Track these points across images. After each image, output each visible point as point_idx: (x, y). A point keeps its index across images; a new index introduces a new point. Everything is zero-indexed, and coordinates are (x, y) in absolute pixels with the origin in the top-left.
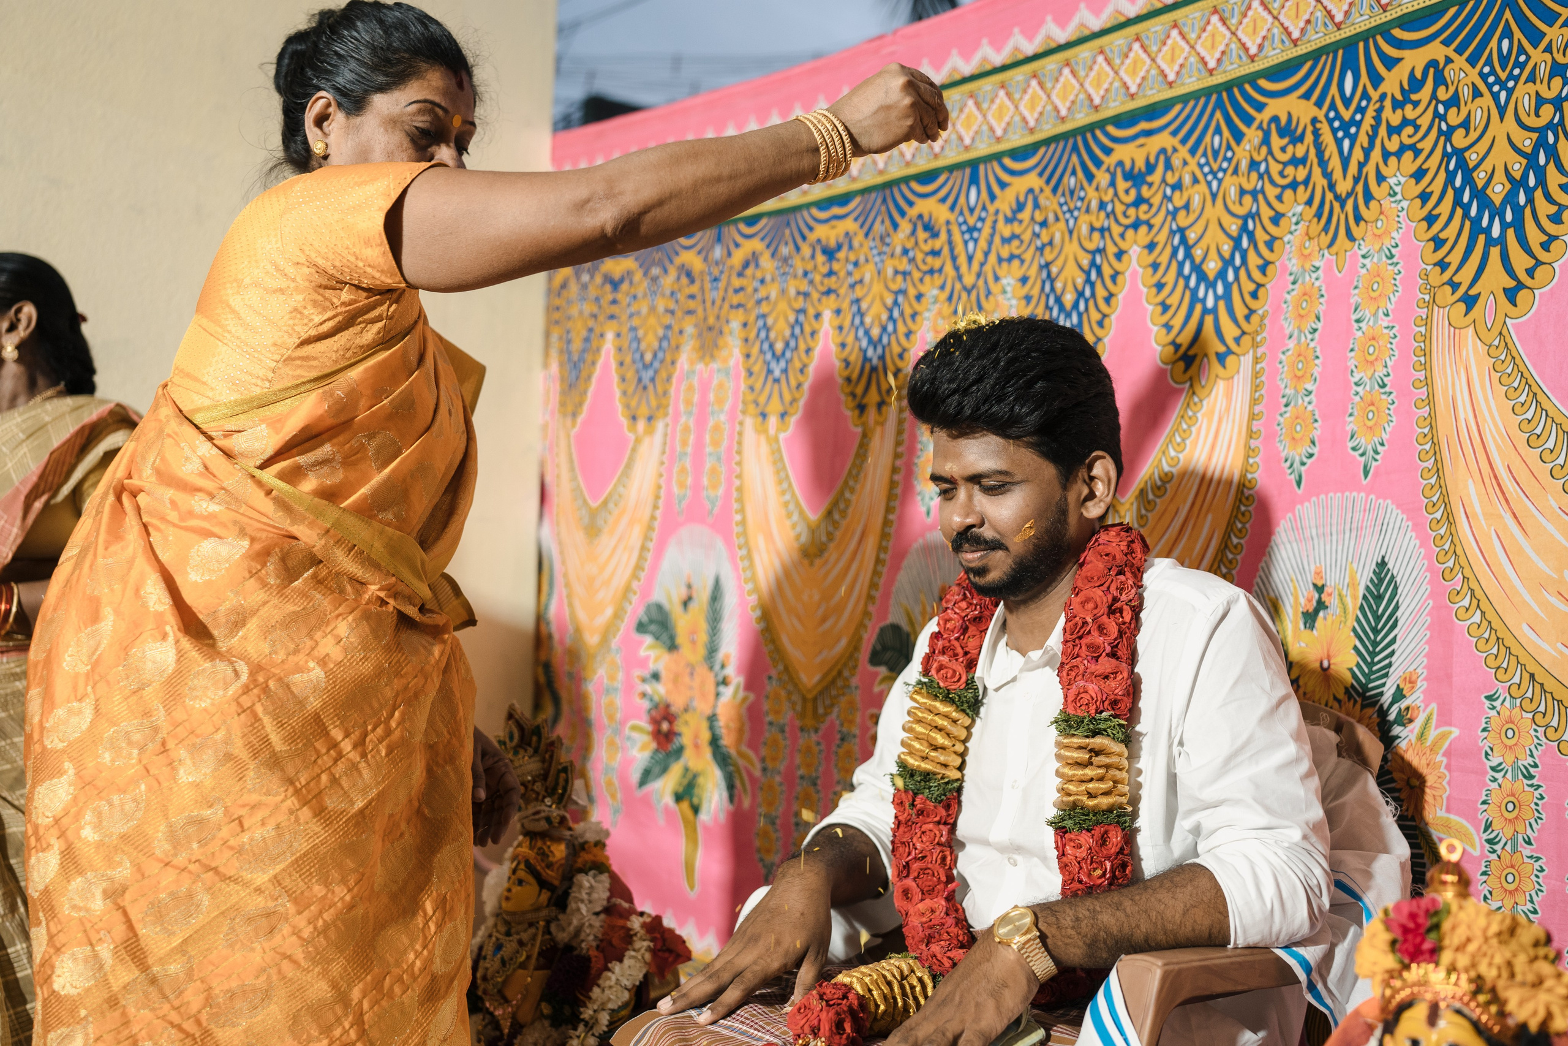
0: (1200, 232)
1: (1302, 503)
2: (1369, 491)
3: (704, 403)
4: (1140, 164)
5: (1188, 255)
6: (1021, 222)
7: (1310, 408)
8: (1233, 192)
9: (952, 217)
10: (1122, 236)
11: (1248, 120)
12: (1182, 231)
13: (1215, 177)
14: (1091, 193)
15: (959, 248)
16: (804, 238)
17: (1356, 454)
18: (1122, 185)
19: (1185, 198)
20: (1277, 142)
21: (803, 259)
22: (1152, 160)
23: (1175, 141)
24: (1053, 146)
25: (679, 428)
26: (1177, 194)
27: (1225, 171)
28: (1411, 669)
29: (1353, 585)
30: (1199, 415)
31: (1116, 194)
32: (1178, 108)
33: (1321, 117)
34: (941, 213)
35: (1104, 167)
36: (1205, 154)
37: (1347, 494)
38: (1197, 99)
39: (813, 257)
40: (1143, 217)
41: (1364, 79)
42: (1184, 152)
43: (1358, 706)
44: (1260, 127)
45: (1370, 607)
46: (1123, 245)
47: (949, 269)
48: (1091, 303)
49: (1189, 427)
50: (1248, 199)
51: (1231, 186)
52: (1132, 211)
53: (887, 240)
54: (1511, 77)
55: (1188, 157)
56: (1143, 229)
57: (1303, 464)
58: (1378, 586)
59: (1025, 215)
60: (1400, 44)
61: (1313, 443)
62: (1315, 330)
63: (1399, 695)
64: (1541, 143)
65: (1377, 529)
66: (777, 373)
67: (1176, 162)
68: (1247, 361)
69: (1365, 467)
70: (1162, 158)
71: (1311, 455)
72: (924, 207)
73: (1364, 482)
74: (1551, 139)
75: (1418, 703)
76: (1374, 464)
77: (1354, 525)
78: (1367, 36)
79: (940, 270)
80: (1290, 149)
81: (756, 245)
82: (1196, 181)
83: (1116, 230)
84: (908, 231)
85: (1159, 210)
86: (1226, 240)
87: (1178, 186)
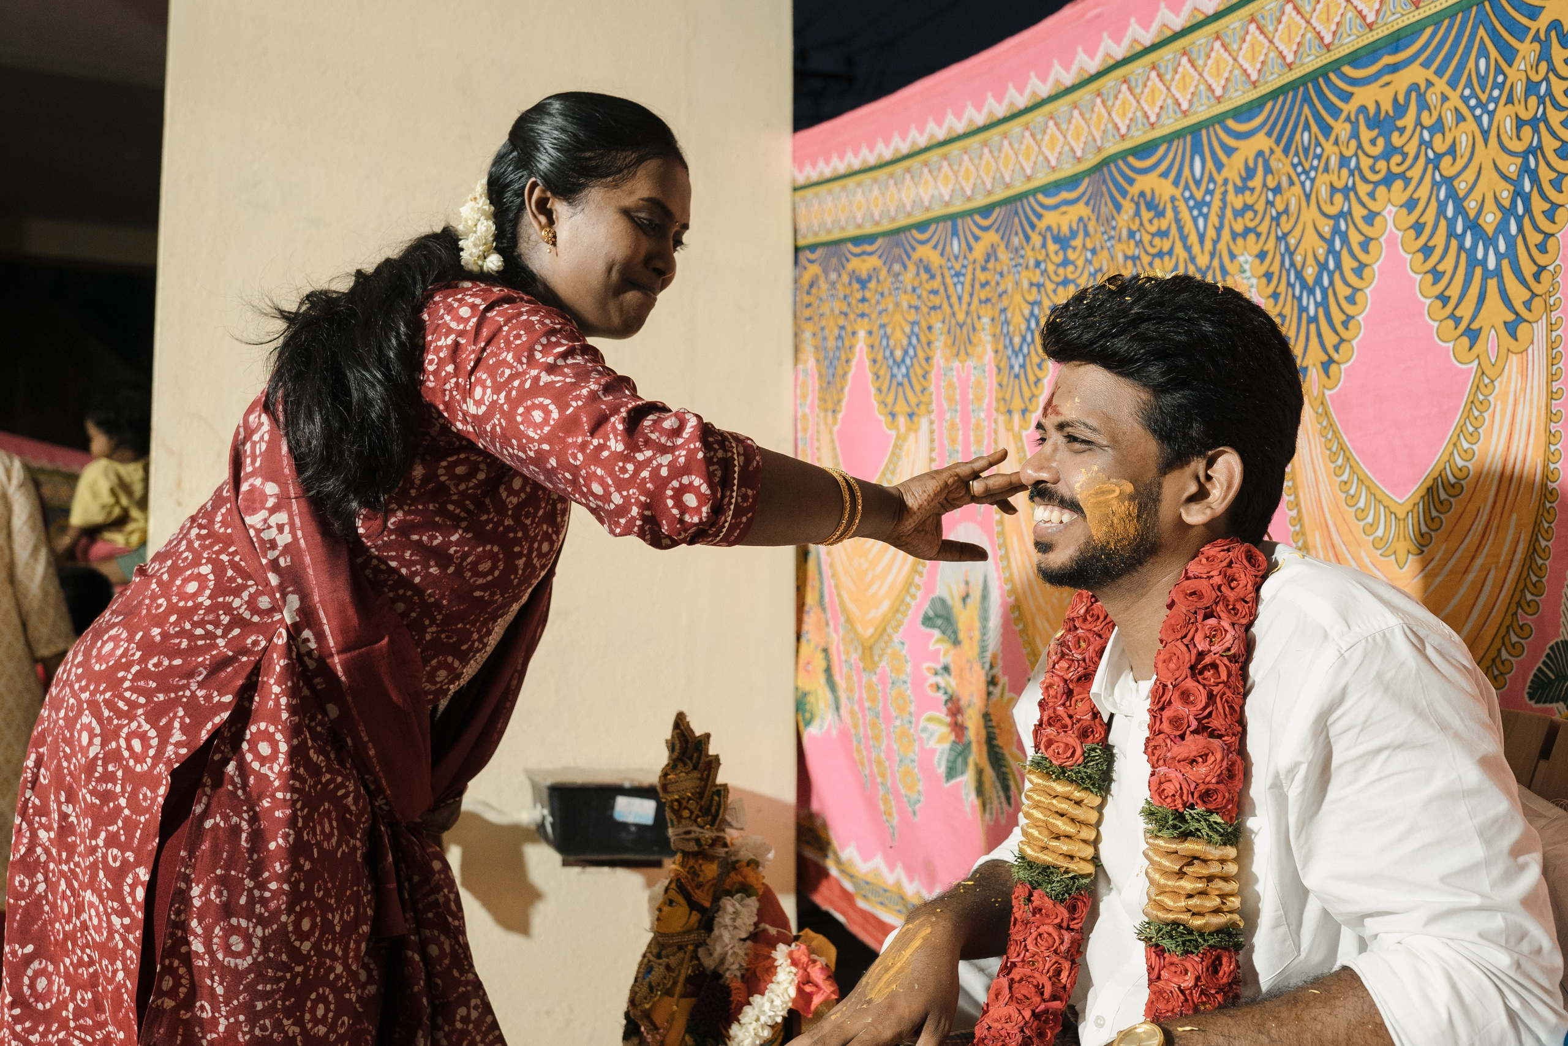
0: (1471, 180)
3: (965, 401)
4: (1387, 106)
5: (1460, 210)
6: (1252, 190)
8: (1508, 125)
9: (1177, 193)
10: (1372, 195)
11: (1520, 32)
12: (1448, 182)
13: (1485, 110)
14: (1329, 148)
15: (1189, 226)
16: (1033, 226)
18: (1366, 135)
19: (1449, 141)
20: (1559, 54)
21: (1033, 249)
22: (1401, 99)
23: (1430, 74)
24: (1281, 99)
25: (945, 426)
26: (1438, 137)
27: (1496, 101)
30: (1492, 399)
31: (1360, 146)
32: (1429, 31)
34: (1165, 189)
35: (1344, 116)
36: (1469, 84)
38: (1453, 17)
39: (1044, 246)
40: (1396, 170)
42: (1441, 85)
44: (1536, 38)
46: (1373, 206)
47: (1179, 249)
48: (1337, 276)
49: (1482, 412)
50: (1526, 131)
51: (1505, 119)
52: (1381, 165)
53: (1114, 223)
55: (1448, 91)
56: (1398, 184)
59: (1256, 182)
66: (1017, 369)
67: (1433, 98)
68: (1540, 329)
70: (1414, 95)
72: (1146, 183)
79: (1170, 252)
81: (991, 237)
82: (1460, 118)
83: (1363, 189)
84: (1131, 212)
85: (1417, 157)
86: (1503, 183)
87: (1438, 127)
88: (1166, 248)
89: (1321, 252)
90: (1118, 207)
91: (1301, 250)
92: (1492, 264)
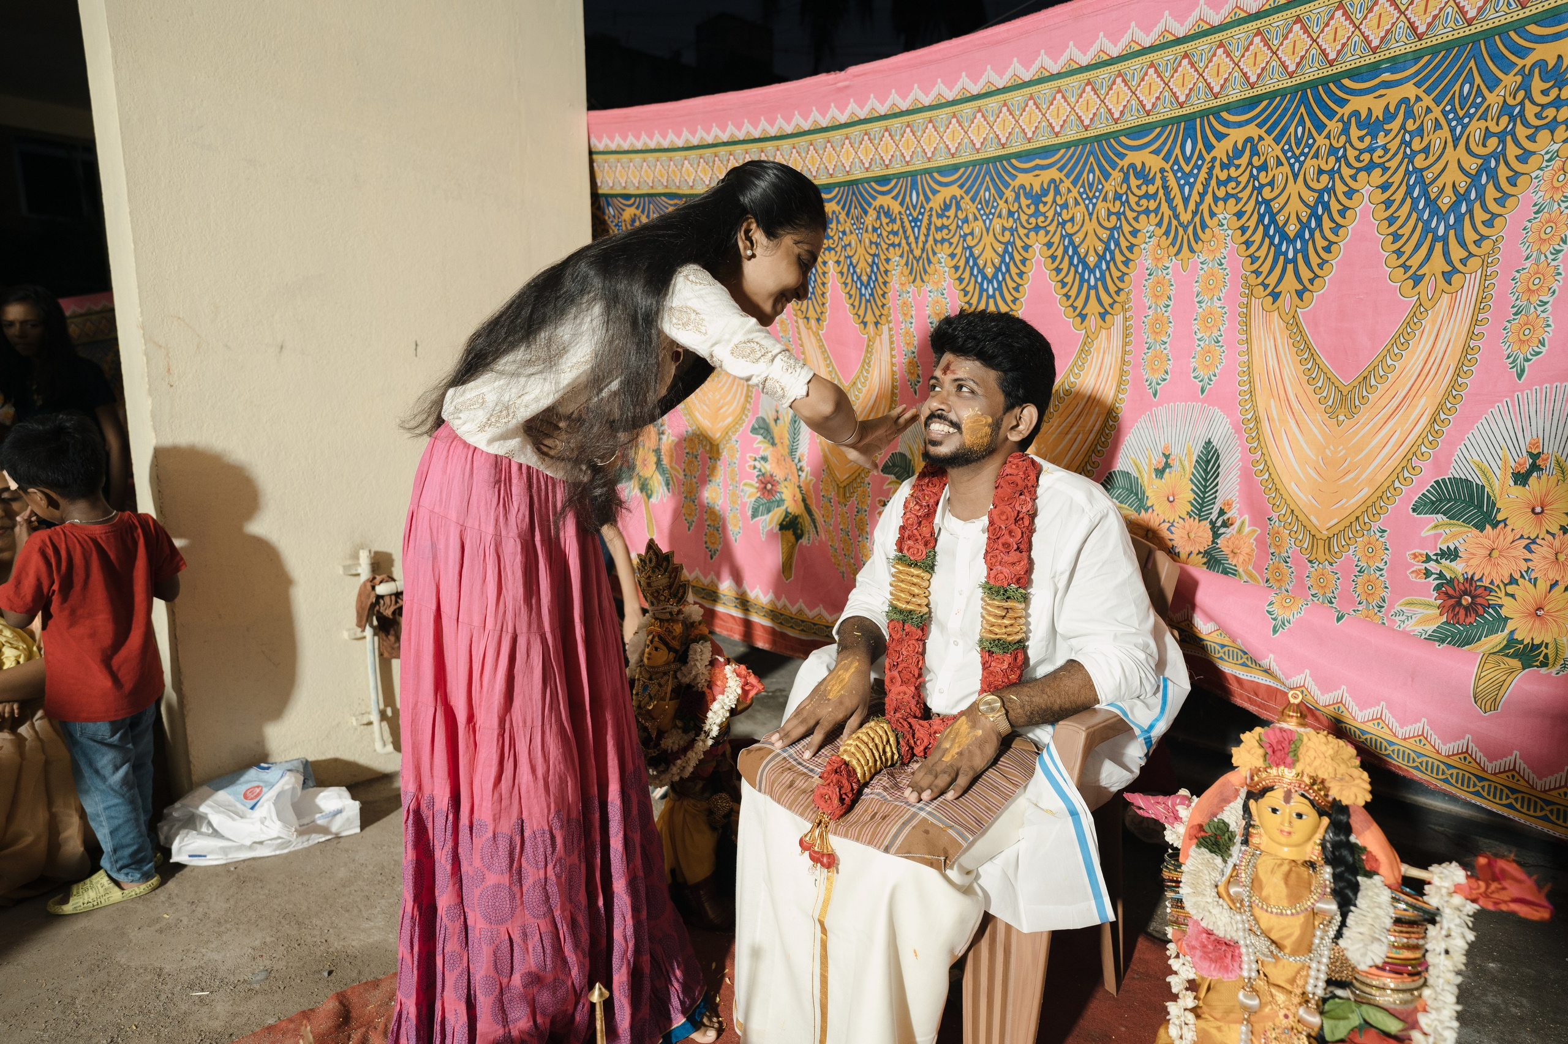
0: (1082, 237)
2: (1203, 401)
4: (1037, 188)
5: (1076, 251)
6: (948, 217)
8: (1103, 213)
9: (902, 210)
10: (1027, 236)
11: (1114, 165)
12: (1070, 236)
13: (1091, 202)
14: (1002, 204)
15: (909, 231)
17: (1196, 380)
18: (1024, 202)
19: (1070, 216)
20: (1134, 182)
22: (1045, 186)
23: (1062, 175)
24: (972, 168)
26: (1065, 211)
27: (1097, 198)
29: (1189, 454)
31: (1020, 207)
32: (1063, 151)
33: (1167, 167)
34: (894, 206)
35: (1011, 187)
36: (1083, 186)
38: (1077, 146)
40: (1041, 225)
41: (1200, 145)
42: (1067, 183)
44: (1122, 169)
46: (1028, 241)
47: (904, 244)
48: (1007, 276)
50: (1113, 218)
51: (1102, 209)
52: (1033, 220)
53: (862, 220)
54: (1302, 153)
55: (1071, 187)
56: (1042, 233)
58: (1208, 454)
60: (1226, 124)
62: (1168, 306)
64: (1319, 200)
67: (1063, 189)
68: (1119, 319)
69: (1202, 388)
70: (1053, 185)
72: (884, 201)
73: (1201, 397)
74: (1326, 198)
76: (1209, 386)
78: (1204, 114)
79: (899, 245)
80: (1144, 188)
82: (1077, 203)
83: (1022, 231)
84: (875, 216)
85: (1052, 221)
86: (1100, 243)
87: (1065, 206)
88: (897, 242)
89: (997, 261)
90: (866, 213)
91: (983, 257)
92: (1092, 282)
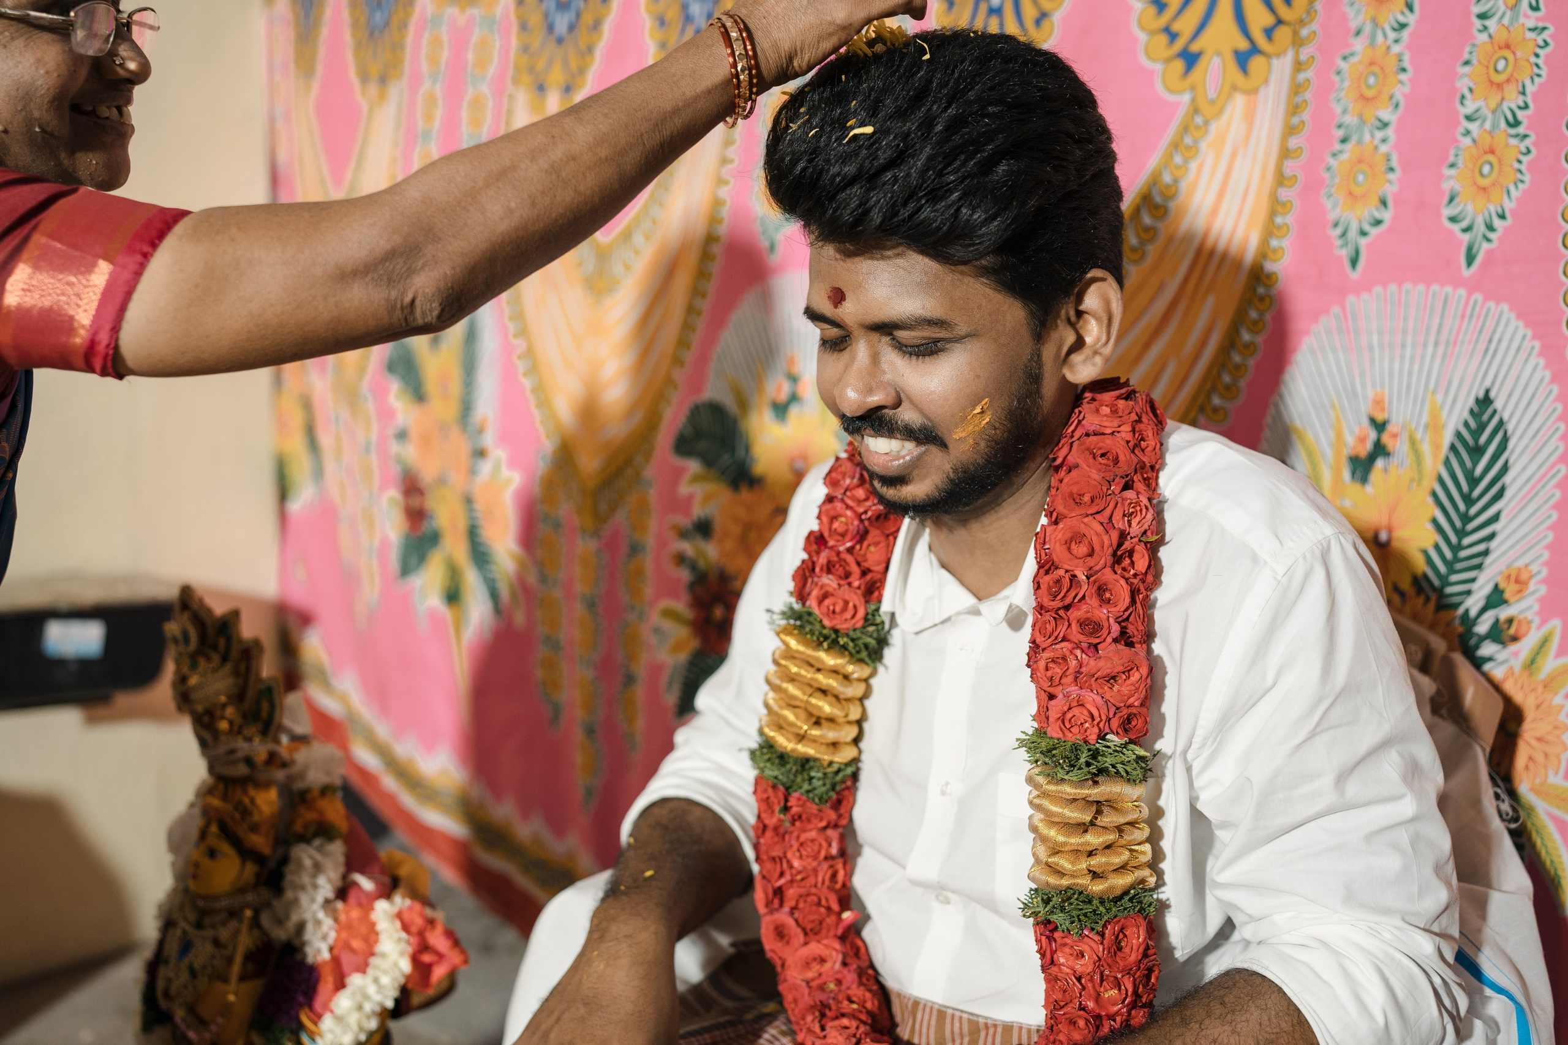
1: (1357, 293)
2: (1473, 286)
3: (457, 65)
7: (1384, 148)
17: (1456, 228)
25: (420, 99)
28: (1520, 563)
29: (1434, 426)
30: (1203, 145)
37: (1435, 287)
43: (1432, 605)
45: (1462, 463)
49: (1186, 160)
57: (1363, 233)
58: (1477, 433)
61: (1384, 203)
62: (1403, 26)
63: (1496, 598)
65: (1482, 346)
66: (562, 30)
68: (1281, 67)
69: (1470, 249)
71: (1378, 222)
73: (1466, 273)
75: (1529, 615)
76: (1485, 246)
77: (1444, 337)
